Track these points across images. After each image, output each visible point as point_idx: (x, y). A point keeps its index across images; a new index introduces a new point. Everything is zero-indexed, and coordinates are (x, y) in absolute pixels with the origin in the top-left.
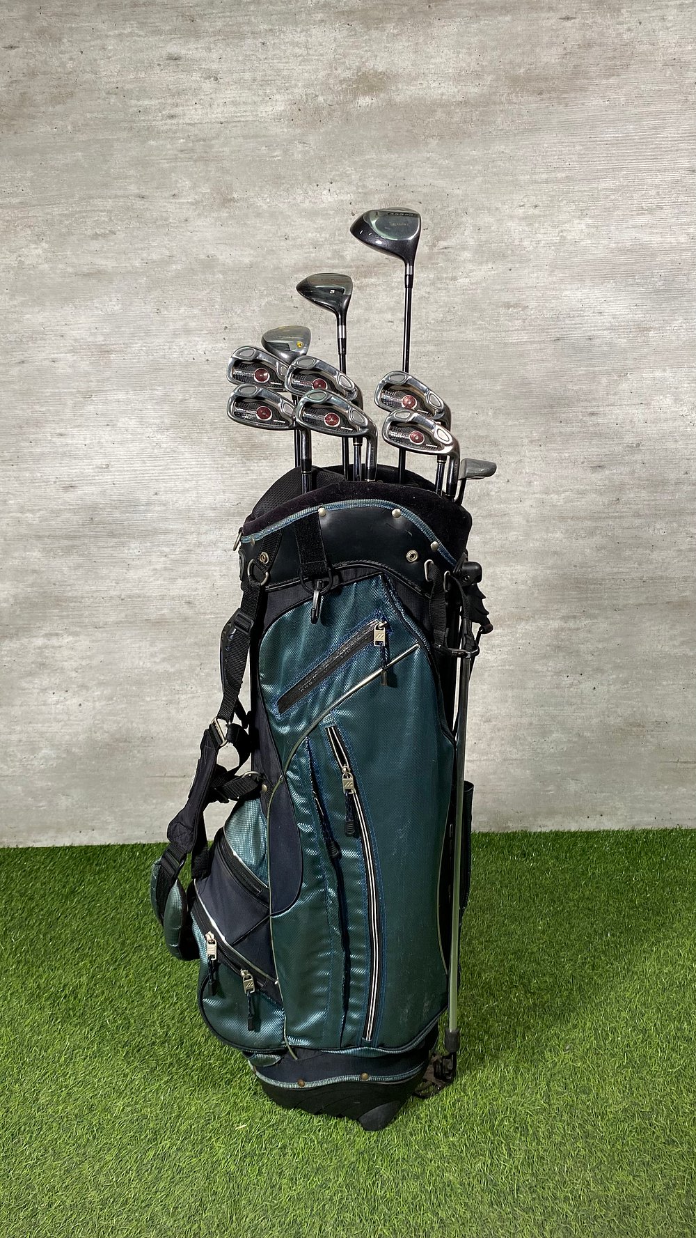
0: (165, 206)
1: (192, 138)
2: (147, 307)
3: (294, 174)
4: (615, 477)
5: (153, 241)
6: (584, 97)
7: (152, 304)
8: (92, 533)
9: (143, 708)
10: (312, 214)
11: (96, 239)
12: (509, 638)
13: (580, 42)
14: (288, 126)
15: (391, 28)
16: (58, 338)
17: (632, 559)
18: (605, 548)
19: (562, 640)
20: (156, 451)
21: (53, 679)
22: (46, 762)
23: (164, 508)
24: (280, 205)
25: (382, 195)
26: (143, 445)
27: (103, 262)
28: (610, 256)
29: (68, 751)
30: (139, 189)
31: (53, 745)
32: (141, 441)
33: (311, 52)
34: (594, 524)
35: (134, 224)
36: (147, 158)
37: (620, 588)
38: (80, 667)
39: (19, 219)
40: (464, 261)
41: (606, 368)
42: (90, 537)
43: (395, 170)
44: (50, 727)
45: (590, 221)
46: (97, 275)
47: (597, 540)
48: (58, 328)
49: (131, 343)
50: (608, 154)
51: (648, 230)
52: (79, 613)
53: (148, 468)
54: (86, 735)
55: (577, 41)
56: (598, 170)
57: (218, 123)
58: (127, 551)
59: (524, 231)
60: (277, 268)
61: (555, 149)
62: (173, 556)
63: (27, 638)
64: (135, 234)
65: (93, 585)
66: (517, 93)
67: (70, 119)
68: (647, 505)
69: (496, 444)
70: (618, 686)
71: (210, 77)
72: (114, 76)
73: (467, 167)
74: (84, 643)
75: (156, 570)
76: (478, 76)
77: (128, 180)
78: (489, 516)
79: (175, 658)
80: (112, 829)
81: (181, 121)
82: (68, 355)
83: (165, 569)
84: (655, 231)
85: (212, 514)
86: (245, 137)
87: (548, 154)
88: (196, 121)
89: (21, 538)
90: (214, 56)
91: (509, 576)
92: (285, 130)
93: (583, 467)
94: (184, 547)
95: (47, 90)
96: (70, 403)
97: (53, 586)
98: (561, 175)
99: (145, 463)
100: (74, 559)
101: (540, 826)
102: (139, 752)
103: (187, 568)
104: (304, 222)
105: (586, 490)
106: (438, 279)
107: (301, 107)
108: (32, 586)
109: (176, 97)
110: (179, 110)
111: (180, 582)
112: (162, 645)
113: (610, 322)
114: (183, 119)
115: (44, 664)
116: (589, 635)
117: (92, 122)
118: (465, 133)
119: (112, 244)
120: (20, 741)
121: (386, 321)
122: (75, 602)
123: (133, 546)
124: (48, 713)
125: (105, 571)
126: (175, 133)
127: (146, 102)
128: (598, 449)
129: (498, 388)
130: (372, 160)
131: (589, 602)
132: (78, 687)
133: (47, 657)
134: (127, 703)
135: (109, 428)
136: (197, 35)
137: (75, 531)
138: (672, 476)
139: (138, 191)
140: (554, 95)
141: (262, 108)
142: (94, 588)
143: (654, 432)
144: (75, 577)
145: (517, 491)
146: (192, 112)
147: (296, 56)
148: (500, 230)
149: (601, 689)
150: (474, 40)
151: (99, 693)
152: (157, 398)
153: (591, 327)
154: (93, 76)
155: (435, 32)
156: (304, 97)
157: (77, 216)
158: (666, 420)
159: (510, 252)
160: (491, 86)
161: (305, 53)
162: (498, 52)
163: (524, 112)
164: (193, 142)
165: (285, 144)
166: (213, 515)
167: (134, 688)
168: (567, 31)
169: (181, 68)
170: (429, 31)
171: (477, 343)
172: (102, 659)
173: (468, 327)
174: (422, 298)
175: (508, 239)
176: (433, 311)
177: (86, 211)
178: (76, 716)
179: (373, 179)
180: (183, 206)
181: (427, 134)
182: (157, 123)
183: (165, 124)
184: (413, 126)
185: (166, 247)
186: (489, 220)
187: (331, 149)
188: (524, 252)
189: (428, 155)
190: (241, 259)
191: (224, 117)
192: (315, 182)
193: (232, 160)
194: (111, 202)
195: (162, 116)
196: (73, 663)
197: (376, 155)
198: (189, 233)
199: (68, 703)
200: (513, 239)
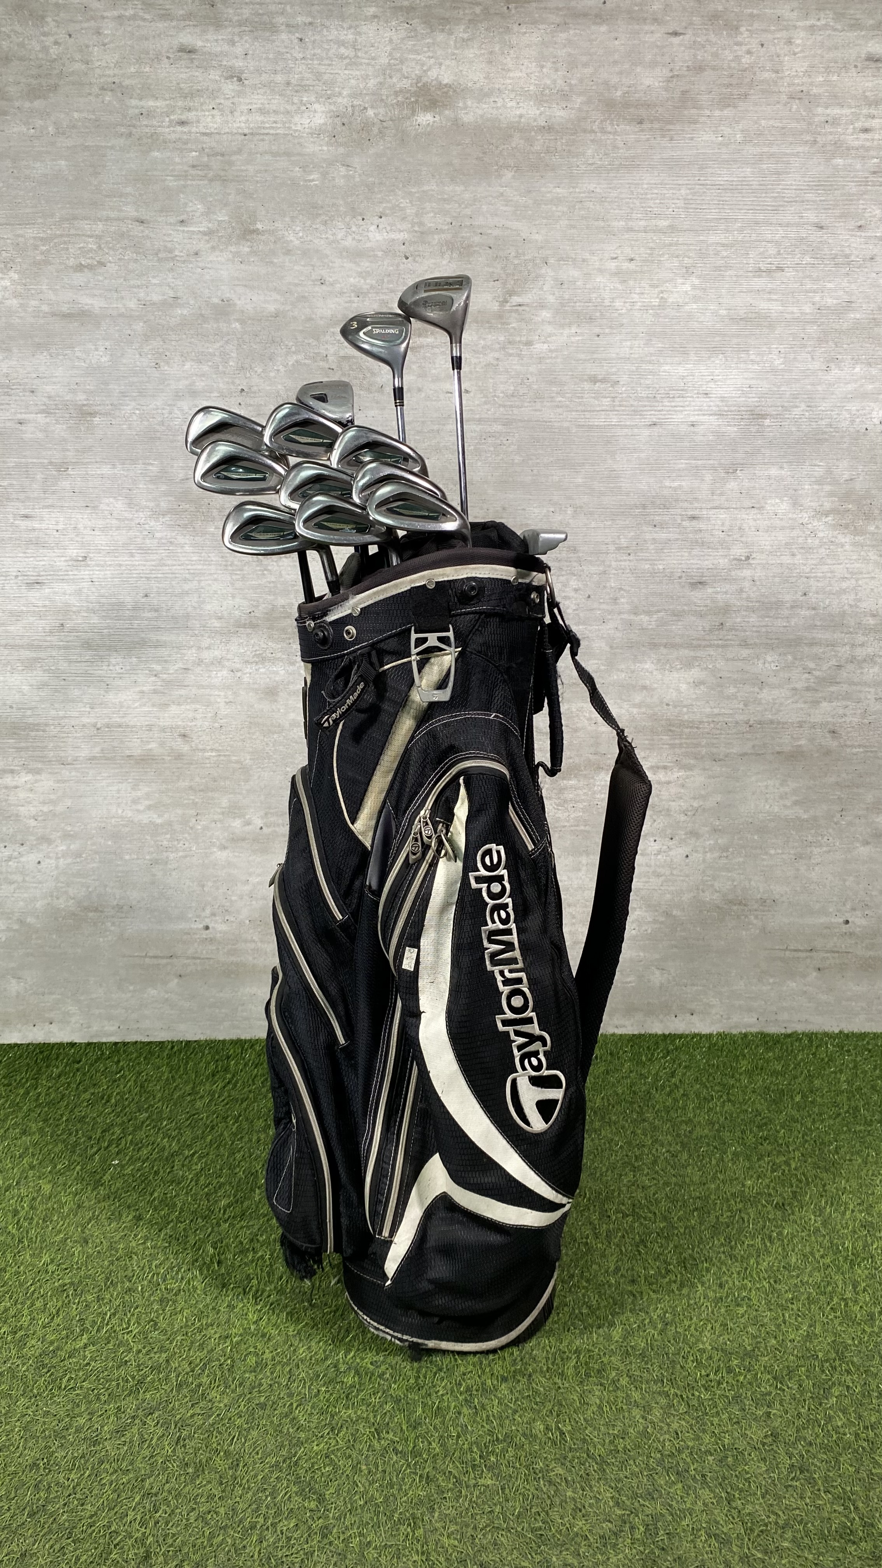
0: (170, 234)
1: (206, 150)
2: (143, 360)
3: (334, 205)
4: (719, 596)
5: (154, 277)
6: (694, 130)
7: (149, 356)
8: (62, 644)
9: (120, 868)
10: (357, 255)
11: (81, 271)
12: (585, 791)
13: (690, 63)
14: (329, 144)
15: (461, 31)
16: (27, 394)
17: (736, 698)
18: (704, 684)
20: (148, 541)
21: (4, 829)
23: (156, 614)
24: (316, 241)
25: (443, 236)
26: (131, 533)
27: (89, 301)
28: (718, 326)
29: (21, 922)
30: (137, 211)
32: (130, 528)
33: (359, 54)
34: (692, 654)
35: (129, 255)
36: (149, 173)
37: (721, 734)
38: (40, 814)
40: (543, 321)
41: (711, 462)
42: (60, 648)
43: (460, 206)
45: (697, 282)
46: (82, 316)
47: (695, 673)
49: (121, 404)
50: (719, 201)
51: (766, 296)
52: (39, 744)
53: (137, 563)
54: (46, 901)
55: (685, 61)
56: (707, 220)
57: (241, 134)
58: (105, 668)
59: (616, 289)
60: (310, 319)
61: (656, 191)
62: (165, 676)
64: (130, 267)
65: (60, 710)
66: (612, 120)
67: (52, 118)
68: (757, 631)
70: (716, 855)
71: (232, 77)
72: (110, 68)
73: (549, 206)
74: (46, 782)
75: (142, 692)
76: (565, 96)
77: (123, 200)
79: (164, 805)
80: (76, 1023)
82: (39, 415)
83: (155, 692)
84: (775, 297)
85: (216, 624)
86: (275, 154)
87: (649, 196)
88: (212, 130)
90: (239, 50)
92: (325, 148)
93: (680, 583)
94: (180, 665)
95: (24, 80)
96: (39, 476)
97: (9, 710)
98: (663, 223)
99: (132, 556)
100: (38, 675)
101: (617, 1027)
102: (113, 924)
103: (182, 692)
104: (345, 265)
105: (684, 611)
106: (510, 342)
107: (345, 120)
109: (189, 99)
110: (191, 115)
111: (174, 709)
112: (147, 789)
113: (718, 406)
114: (197, 127)
116: (682, 791)
117: (80, 124)
118: (547, 166)
119: (101, 278)
122: (37, 730)
123: (113, 661)
125: (77, 692)
126: (186, 143)
127: (151, 103)
128: (699, 562)
129: (580, 480)
130: (432, 192)
131: (683, 750)
134: (100, 862)
135: (89, 511)
136: (218, 24)
137: (39, 640)
138: (787, 598)
139: (136, 213)
140: (656, 125)
141: (296, 119)
142: (61, 713)
143: (767, 543)
144: (37, 699)
145: (599, 609)
146: (209, 119)
147: (342, 57)
148: (587, 286)
149: (696, 857)
150: (562, 53)
151: (64, 848)
152: (151, 474)
153: (694, 411)
154: (83, 67)
155: (514, 40)
156: (350, 109)
157: (55, 241)
158: (782, 528)
159: (598, 314)
160: (580, 110)
161: (352, 54)
162: (590, 70)
163: (620, 144)
164: (208, 156)
165: (324, 165)
166: (218, 625)
167: (110, 843)
168: (675, 49)
169: (196, 63)
170: (507, 38)
171: (556, 424)
172: (69, 804)
173: (545, 403)
174: (488, 365)
175: (596, 298)
176: (502, 383)
177: (68, 236)
178: (34, 877)
179: (432, 214)
180: (193, 236)
181: (500, 164)
182: (164, 130)
183: (174, 131)
184: (485, 153)
185: (169, 286)
186: (575, 273)
187: (381, 176)
188: (616, 315)
189: (502, 190)
190: (264, 306)
191: (248, 128)
192: (361, 214)
193: (257, 182)
194: (101, 226)
195: (171, 121)
196: (32, 809)
197: (437, 185)
198: (200, 270)
199: (23, 859)
200: (603, 299)
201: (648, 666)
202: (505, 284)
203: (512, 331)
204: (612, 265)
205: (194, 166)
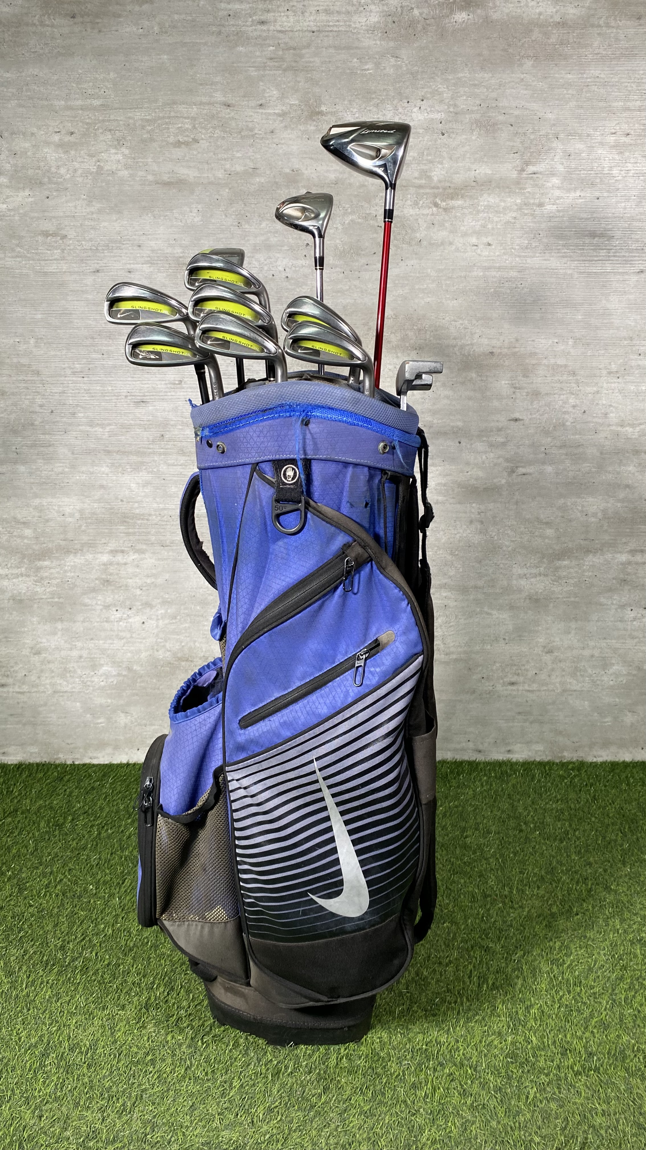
0: (251, 116)
1: (282, 45)
2: (228, 220)
3: (384, 90)
5: (238, 151)
7: (233, 217)
8: (162, 450)
11: (179, 147)
12: (576, 570)
14: (381, 39)
16: (135, 248)
19: (628, 574)
21: (116, 596)
22: (106, 679)
25: (473, 115)
27: (185, 171)
29: (129, 669)
30: (225, 96)
31: (114, 662)
35: (218, 133)
36: (235, 65)
38: (144, 585)
39: (99, 123)
40: (553, 186)
42: (160, 454)
43: (488, 90)
44: (112, 644)
46: (179, 184)
48: (135, 237)
52: (144, 530)
54: (148, 653)
57: (310, 31)
59: (614, 159)
63: (91, 554)
64: (219, 143)
65: (160, 503)
66: (616, 16)
67: (157, 20)
69: (574, 374)
73: (561, 90)
74: (149, 561)
77: (214, 87)
78: (563, 446)
81: (272, 28)
82: (144, 265)
86: (337, 48)
88: (287, 29)
89: (89, 452)
91: (580, 508)
92: (378, 42)
97: (120, 503)
100: (144, 476)
101: (595, 757)
106: (525, 204)
107: (396, 19)
108: (99, 501)
109: (268, 2)
110: (270, 16)
114: (274, 26)
115: (108, 581)
117: (179, 24)
118: (561, 55)
119: (195, 153)
120: (81, 657)
121: (470, 245)
122: (142, 519)
124: (111, 630)
126: (265, 40)
127: (237, 6)
129: (580, 317)
130: (466, 79)
132: (142, 605)
133: (111, 574)
134: (190, 622)
137: (145, 448)
139: (224, 99)
141: (355, 18)
142: (162, 506)
144: (143, 494)
146: (284, 19)
148: (591, 157)
151: (163, 611)
156: (399, 9)
157: (159, 122)
159: (598, 180)
160: (589, 8)
163: (622, 37)
164: (283, 50)
165: (377, 57)
167: (198, 608)
171: (561, 271)
172: (167, 578)
173: (553, 254)
174: (508, 222)
175: (597, 167)
176: (518, 237)
177: (169, 117)
178: (139, 634)
179: (465, 98)
180: (270, 117)
181: (522, 54)
182: (247, 28)
183: (255, 29)
184: (509, 45)
185: (250, 159)
186: (580, 146)
187: (424, 65)
188: (613, 181)
189: (522, 76)
190: (326, 174)
191: (316, 26)
192: (407, 98)
193: (322, 71)
194: (195, 109)
195: (253, 21)
196: (138, 581)
197: (470, 73)
198: (275, 145)
199: (130, 620)
200: (604, 167)
201: (631, 468)
202: (522, 155)
203: (527, 195)
204: (612, 139)
205: (271, 59)
